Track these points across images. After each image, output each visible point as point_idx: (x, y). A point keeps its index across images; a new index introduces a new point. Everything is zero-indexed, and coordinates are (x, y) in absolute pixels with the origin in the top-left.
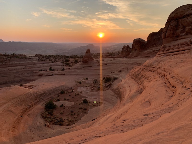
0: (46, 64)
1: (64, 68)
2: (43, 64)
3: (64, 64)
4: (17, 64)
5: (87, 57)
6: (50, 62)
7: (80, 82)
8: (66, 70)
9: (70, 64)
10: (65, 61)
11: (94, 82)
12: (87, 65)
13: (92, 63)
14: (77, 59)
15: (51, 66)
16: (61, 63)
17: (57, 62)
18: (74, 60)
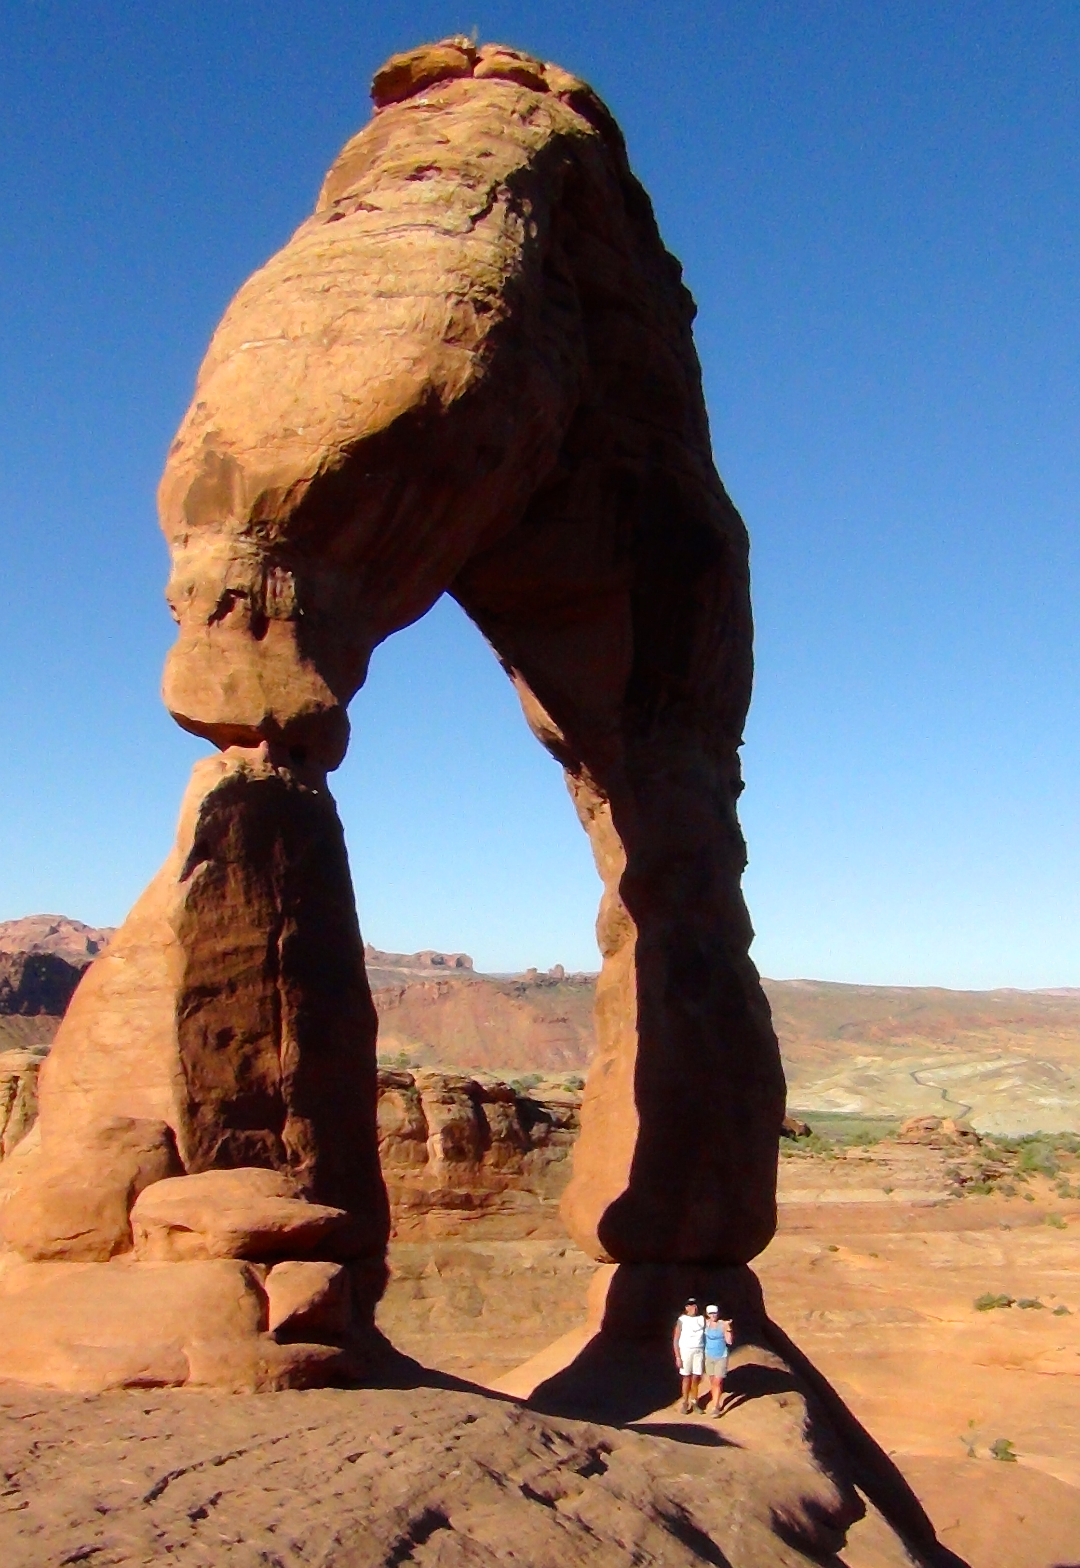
6: (1073, 1219)
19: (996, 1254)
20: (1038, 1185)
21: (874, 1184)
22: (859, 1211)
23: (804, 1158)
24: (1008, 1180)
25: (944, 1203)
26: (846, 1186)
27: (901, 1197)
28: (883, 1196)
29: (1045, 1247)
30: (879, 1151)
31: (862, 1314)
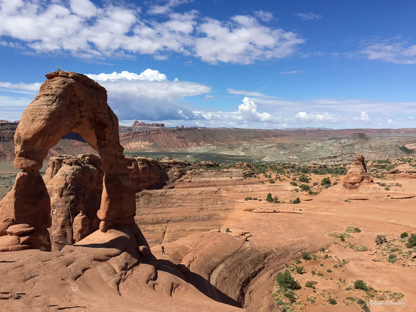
0: (258, 186)
1: (298, 198)
2: (253, 185)
3: (298, 187)
4: (204, 182)
5: (356, 175)
6: (266, 182)
7: (341, 237)
8: (304, 203)
9: (311, 189)
10: (301, 181)
11: (377, 241)
12: (356, 195)
13: (369, 192)
14: (328, 177)
15: (269, 190)
16: (290, 184)
17: (281, 180)
18: (322, 179)
19: (251, 189)
20: (261, 175)
21: (229, 176)
22: (225, 181)
23: (215, 172)
24: (256, 174)
25: (242, 180)
26: (223, 177)
27: (234, 178)
28: (230, 179)
29: (260, 188)
30: (230, 170)
31: (224, 202)
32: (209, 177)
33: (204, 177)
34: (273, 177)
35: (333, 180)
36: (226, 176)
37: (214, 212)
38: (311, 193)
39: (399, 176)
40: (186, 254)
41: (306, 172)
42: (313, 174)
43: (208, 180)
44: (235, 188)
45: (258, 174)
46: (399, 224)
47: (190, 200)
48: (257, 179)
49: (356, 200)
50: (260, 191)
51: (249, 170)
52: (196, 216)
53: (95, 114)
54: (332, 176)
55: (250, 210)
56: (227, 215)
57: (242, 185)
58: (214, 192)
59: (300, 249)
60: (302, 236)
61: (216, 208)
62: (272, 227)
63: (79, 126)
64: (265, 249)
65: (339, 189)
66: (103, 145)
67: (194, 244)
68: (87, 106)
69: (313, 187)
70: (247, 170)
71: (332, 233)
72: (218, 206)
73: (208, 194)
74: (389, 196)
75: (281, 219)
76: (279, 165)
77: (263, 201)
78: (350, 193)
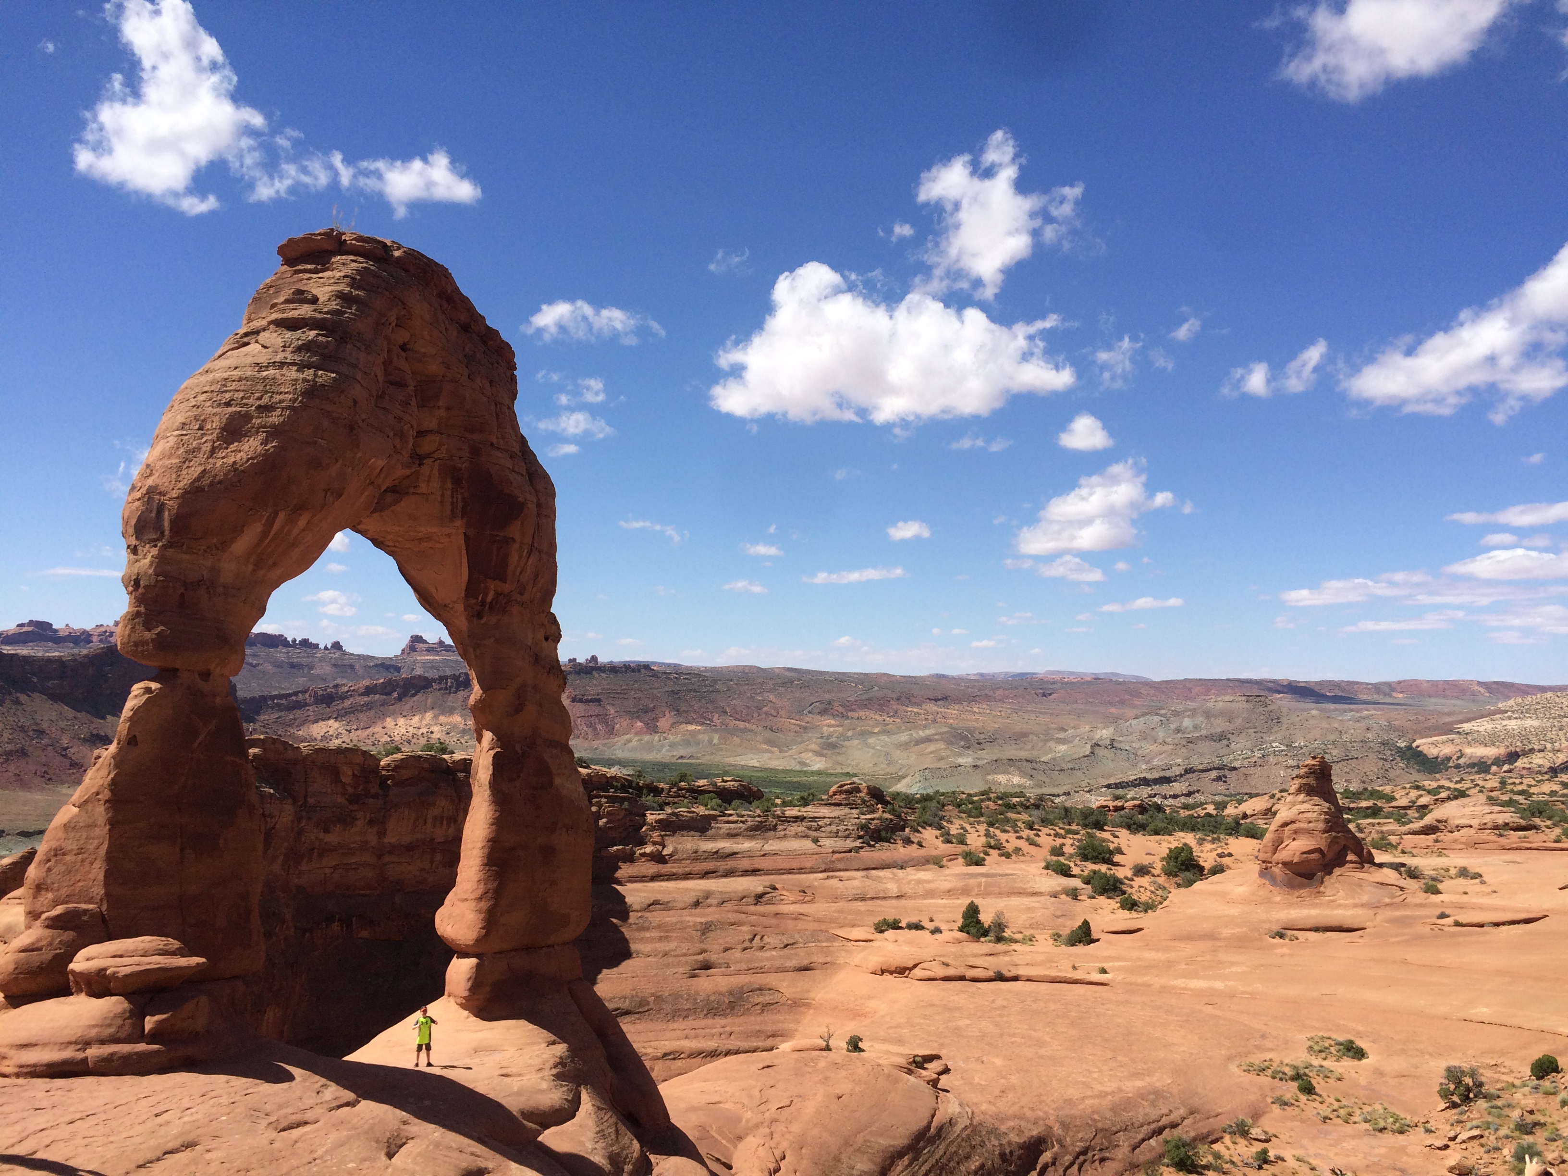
0: (923, 875)
1: (1085, 923)
2: (900, 873)
3: (1076, 883)
4: (715, 856)
5: (1310, 832)
6: (951, 860)
7: (1297, 1077)
8: (1110, 943)
9: (1129, 890)
10: (1085, 858)
11: (1445, 1094)
12: (1314, 912)
13: (1365, 898)
14: (1185, 844)
15: (965, 891)
16: (1047, 867)
17: (1008, 856)
18: (1165, 852)
19: (893, 888)
20: (929, 835)
21: (806, 837)
22: (792, 855)
24: (907, 830)
25: (858, 849)
26: (785, 836)
27: (828, 845)
28: (813, 846)
29: (929, 882)
30: (810, 811)
31: (792, 937)
32: (731, 836)
33: (714, 838)
34: (976, 840)
35: (1206, 856)
36: (796, 836)
37: (757, 980)
38: (1131, 905)
39: (1455, 841)
40: (740, 1138)
41: (1099, 826)
42: (1124, 833)
43: (728, 851)
44: (833, 882)
45: (919, 832)
46: (1509, 1023)
47: (659, 927)
48: (912, 851)
49: (1316, 929)
50: (930, 894)
51: (881, 814)
52: (682, 997)
53: (475, 452)
54: (1201, 842)
55: (902, 971)
56: (808, 991)
57: (858, 870)
58: (751, 900)
59: (1153, 1126)
60: (1149, 1073)
61: (762, 961)
62: (1014, 1035)
63: (396, 502)
64: (1023, 1123)
65: (1241, 890)
66: (489, 599)
67: (751, 1097)
68: (448, 409)
69: (1132, 880)
70: (873, 812)
71: (1257, 1059)
72: (768, 954)
73: (728, 906)
74: (1443, 916)
75: (1034, 1006)
76: (989, 799)
77: (946, 935)
78: (1290, 905)
